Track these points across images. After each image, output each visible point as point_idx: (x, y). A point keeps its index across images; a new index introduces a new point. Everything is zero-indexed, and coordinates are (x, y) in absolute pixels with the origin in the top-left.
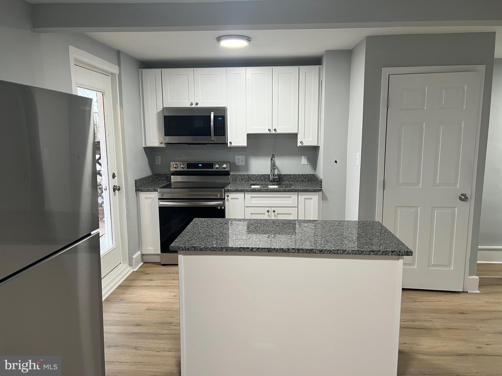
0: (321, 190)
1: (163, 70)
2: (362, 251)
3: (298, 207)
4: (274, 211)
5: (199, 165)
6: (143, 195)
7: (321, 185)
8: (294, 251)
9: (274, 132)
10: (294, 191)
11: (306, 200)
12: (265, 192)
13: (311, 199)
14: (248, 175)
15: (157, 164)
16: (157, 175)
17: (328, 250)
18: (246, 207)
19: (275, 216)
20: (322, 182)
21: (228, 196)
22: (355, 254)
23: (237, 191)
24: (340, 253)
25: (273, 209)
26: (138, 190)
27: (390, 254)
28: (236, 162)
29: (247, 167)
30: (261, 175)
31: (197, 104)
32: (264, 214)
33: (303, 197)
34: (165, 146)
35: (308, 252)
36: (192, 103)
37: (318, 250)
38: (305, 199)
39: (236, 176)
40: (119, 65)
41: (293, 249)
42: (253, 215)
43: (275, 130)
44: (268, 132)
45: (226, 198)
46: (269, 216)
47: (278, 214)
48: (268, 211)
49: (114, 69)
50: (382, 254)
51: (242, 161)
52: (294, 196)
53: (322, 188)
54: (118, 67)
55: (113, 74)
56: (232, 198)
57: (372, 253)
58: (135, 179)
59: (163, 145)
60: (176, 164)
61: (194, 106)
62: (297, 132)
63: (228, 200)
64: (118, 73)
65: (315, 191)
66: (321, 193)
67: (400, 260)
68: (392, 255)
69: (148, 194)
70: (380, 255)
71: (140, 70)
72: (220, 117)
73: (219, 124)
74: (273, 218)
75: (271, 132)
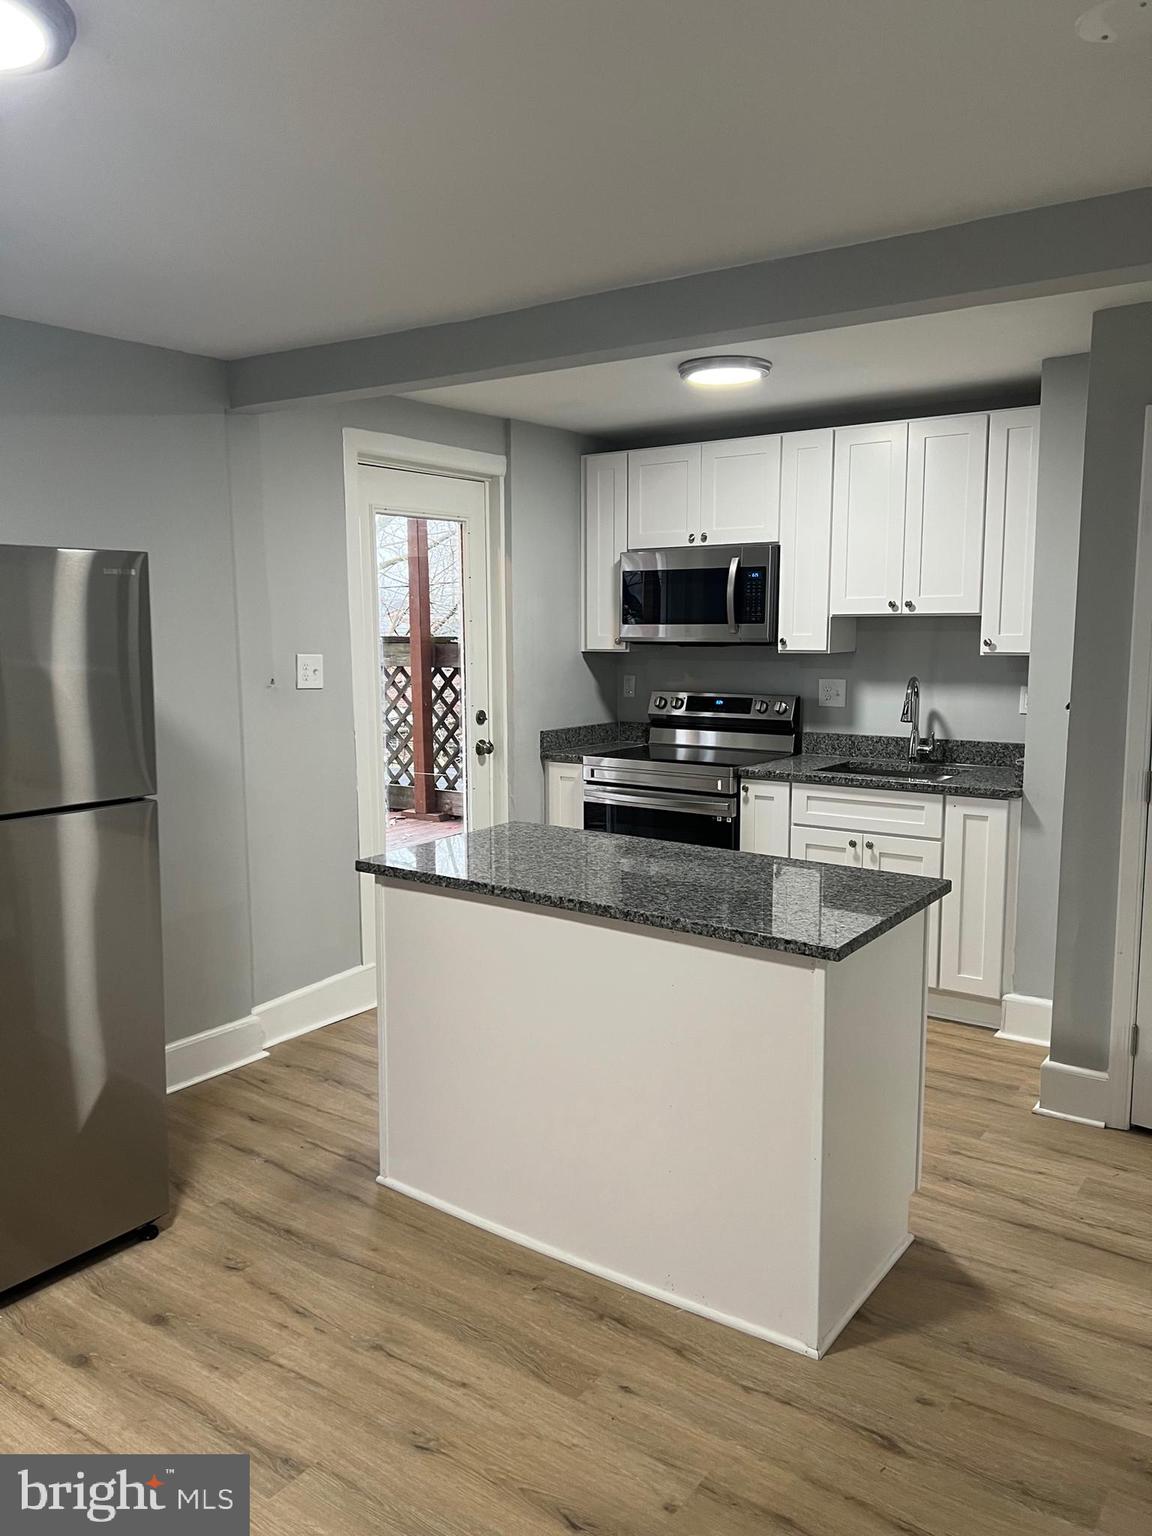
0: (1021, 794)
1: (632, 453)
2: (715, 929)
3: (942, 839)
4: (870, 846)
5: (718, 702)
6: (557, 770)
7: (1020, 777)
8: (571, 905)
9: (906, 611)
10: (930, 789)
11: (968, 821)
12: (847, 785)
13: (985, 818)
14: (851, 736)
15: (626, 695)
16: (623, 723)
17: (642, 915)
18: (796, 825)
19: (873, 859)
20: (1023, 768)
21: (746, 789)
22: (700, 934)
23: (769, 777)
24: (667, 927)
25: (869, 838)
26: (546, 756)
27: (782, 948)
28: (822, 697)
29: (850, 713)
30: (888, 738)
31: (704, 538)
32: (843, 850)
33: (957, 809)
34: (628, 651)
35: (599, 912)
36: (692, 535)
37: (621, 912)
38: (966, 817)
39: (818, 737)
40: (507, 454)
41: (570, 901)
42: (810, 851)
43: (909, 605)
44: (889, 611)
45: (743, 793)
46: (856, 858)
47: (881, 854)
48: (853, 844)
49: (496, 465)
50: (761, 944)
51: (838, 695)
52: (931, 806)
53: (1021, 787)
54: (505, 457)
55: (493, 478)
56: (757, 797)
57: (738, 936)
58: (542, 730)
59: (622, 648)
60: (661, 698)
61: (698, 542)
62: (978, 611)
63: (746, 800)
64: (504, 474)
65: (994, 795)
66: (1017, 804)
67: (816, 970)
68: (785, 949)
69: (562, 767)
70: (757, 945)
71: (583, 457)
72: (754, 570)
73: (751, 589)
74: (868, 865)
75: (899, 612)
